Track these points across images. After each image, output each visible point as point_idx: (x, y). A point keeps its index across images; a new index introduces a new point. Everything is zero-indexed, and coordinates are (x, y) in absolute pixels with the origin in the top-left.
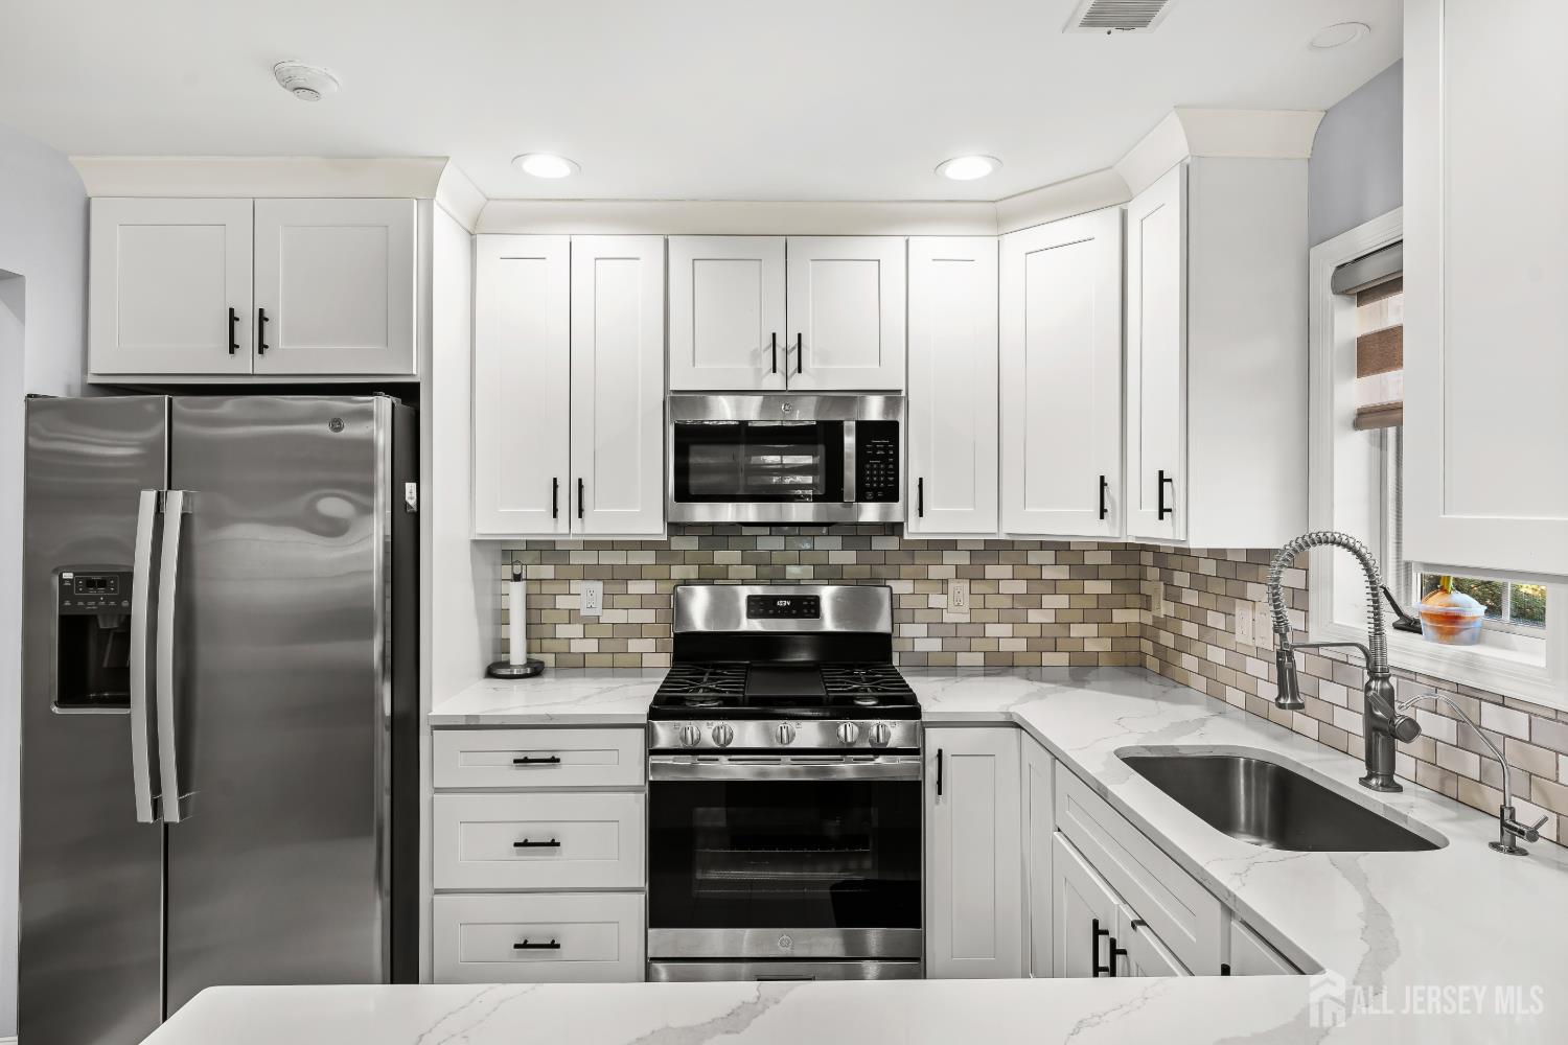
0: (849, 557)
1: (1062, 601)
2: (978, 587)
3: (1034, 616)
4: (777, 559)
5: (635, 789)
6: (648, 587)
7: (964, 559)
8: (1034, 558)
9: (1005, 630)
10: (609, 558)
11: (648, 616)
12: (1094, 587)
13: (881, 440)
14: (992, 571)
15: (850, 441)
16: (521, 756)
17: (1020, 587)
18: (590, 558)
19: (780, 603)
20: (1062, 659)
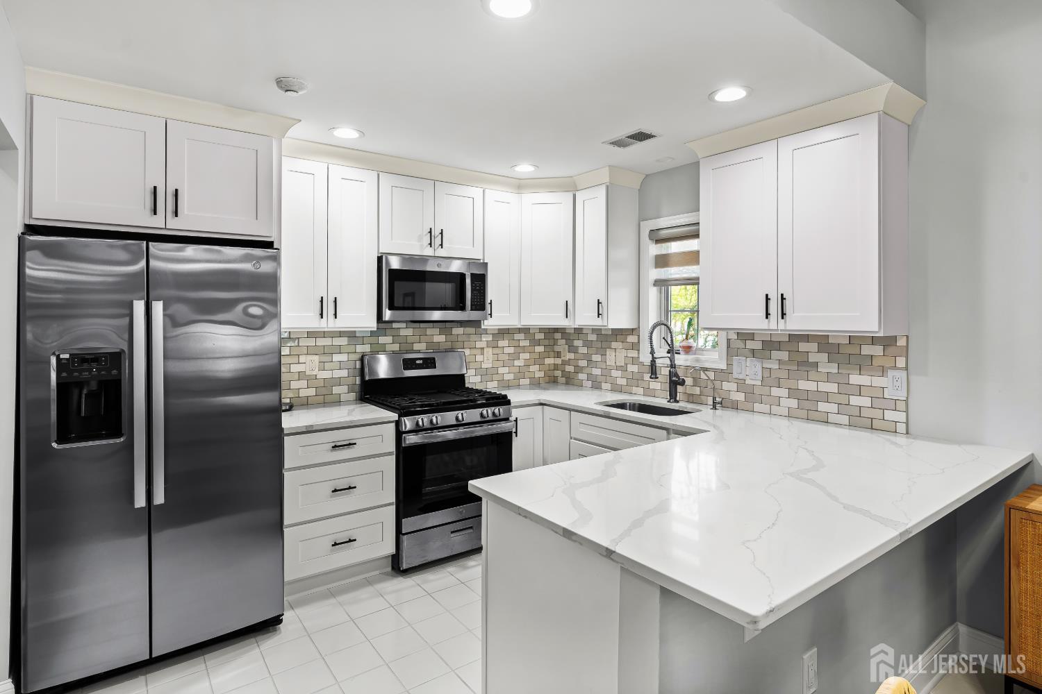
0: (442, 338)
1: (527, 356)
2: (496, 351)
3: (517, 363)
4: (410, 340)
5: (390, 454)
6: (343, 357)
7: (490, 338)
8: (517, 336)
9: (506, 370)
10: (322, 342)
11: (344, 373)
12: (540, 349)
13: (480, 280)
14: (501, 343)
15: (468, 281)
16: (333, 444)
17: (511, 350)
18: (311, 342)
19: (418, 362)
20: (527, 381)
